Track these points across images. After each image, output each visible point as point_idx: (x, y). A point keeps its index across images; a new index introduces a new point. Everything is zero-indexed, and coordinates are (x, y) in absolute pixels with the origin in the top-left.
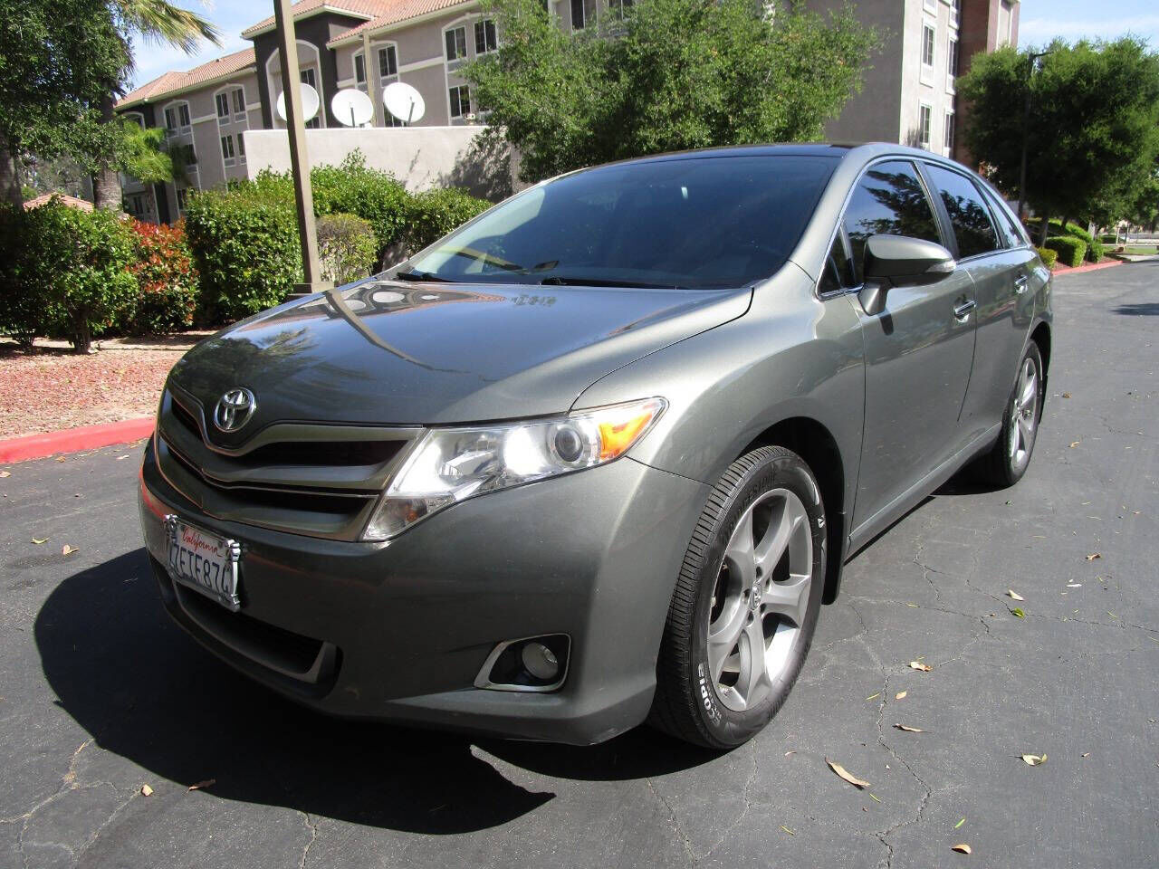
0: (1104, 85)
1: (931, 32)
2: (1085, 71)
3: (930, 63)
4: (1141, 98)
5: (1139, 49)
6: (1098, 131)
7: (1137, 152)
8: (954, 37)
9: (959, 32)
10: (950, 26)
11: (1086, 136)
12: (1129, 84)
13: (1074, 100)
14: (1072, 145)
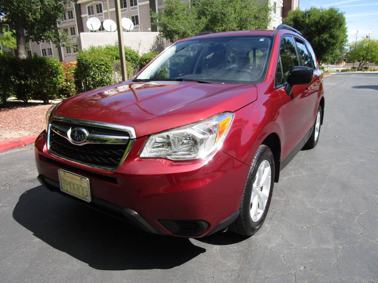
0: (327, 22)
1: (276, 4)
2: (322, 18)
3: (275, 13)
4: (338, 26)
5: (337, 11)
6: (326, 36)
7: (337, 42)
8: (282, 6)
9: (283, 4)
10: (281, 2)
11: (322, 37)
12: (334, 22)
13: (319, 26)
14: (319, 40)
